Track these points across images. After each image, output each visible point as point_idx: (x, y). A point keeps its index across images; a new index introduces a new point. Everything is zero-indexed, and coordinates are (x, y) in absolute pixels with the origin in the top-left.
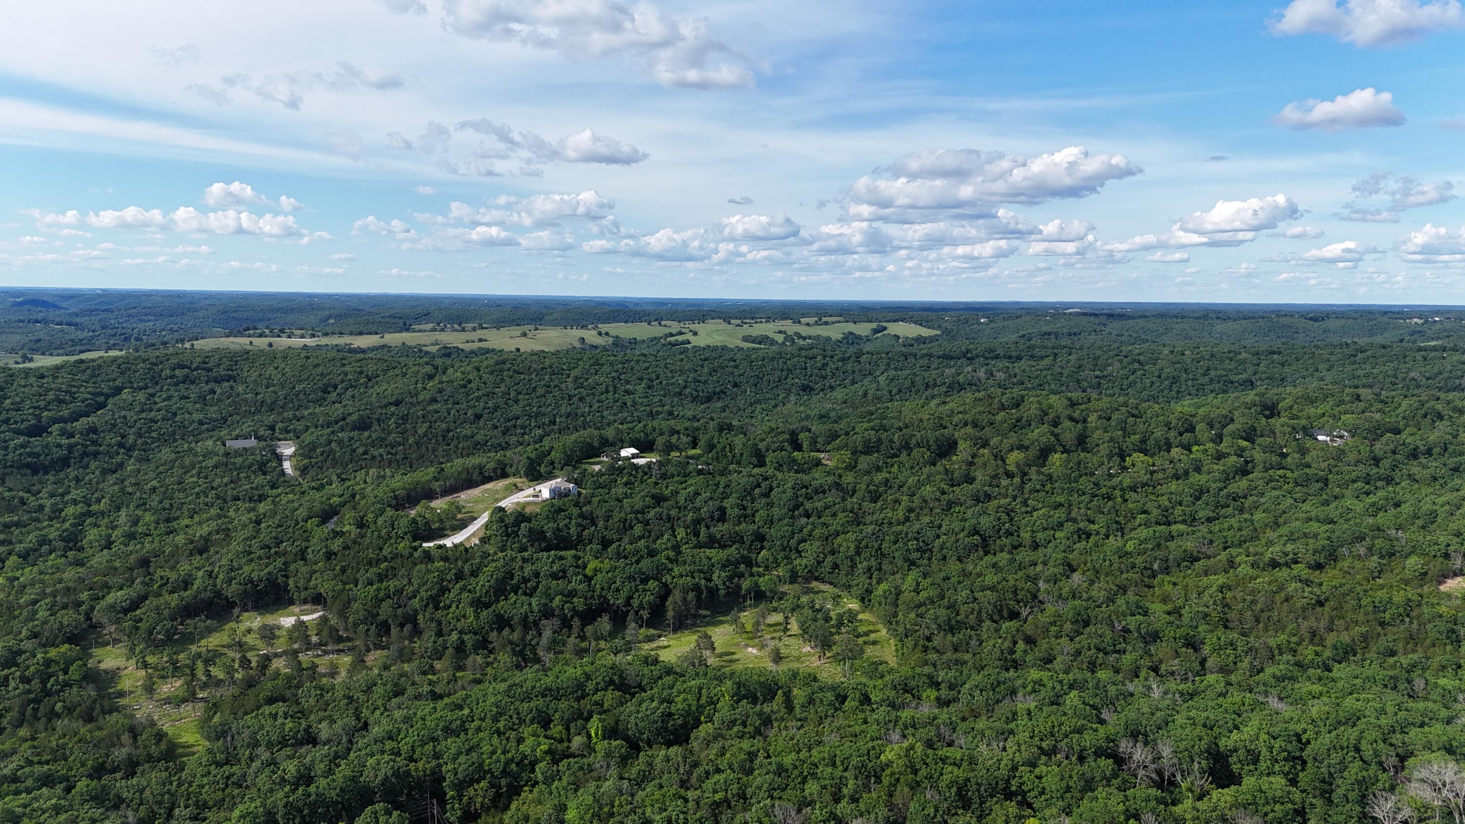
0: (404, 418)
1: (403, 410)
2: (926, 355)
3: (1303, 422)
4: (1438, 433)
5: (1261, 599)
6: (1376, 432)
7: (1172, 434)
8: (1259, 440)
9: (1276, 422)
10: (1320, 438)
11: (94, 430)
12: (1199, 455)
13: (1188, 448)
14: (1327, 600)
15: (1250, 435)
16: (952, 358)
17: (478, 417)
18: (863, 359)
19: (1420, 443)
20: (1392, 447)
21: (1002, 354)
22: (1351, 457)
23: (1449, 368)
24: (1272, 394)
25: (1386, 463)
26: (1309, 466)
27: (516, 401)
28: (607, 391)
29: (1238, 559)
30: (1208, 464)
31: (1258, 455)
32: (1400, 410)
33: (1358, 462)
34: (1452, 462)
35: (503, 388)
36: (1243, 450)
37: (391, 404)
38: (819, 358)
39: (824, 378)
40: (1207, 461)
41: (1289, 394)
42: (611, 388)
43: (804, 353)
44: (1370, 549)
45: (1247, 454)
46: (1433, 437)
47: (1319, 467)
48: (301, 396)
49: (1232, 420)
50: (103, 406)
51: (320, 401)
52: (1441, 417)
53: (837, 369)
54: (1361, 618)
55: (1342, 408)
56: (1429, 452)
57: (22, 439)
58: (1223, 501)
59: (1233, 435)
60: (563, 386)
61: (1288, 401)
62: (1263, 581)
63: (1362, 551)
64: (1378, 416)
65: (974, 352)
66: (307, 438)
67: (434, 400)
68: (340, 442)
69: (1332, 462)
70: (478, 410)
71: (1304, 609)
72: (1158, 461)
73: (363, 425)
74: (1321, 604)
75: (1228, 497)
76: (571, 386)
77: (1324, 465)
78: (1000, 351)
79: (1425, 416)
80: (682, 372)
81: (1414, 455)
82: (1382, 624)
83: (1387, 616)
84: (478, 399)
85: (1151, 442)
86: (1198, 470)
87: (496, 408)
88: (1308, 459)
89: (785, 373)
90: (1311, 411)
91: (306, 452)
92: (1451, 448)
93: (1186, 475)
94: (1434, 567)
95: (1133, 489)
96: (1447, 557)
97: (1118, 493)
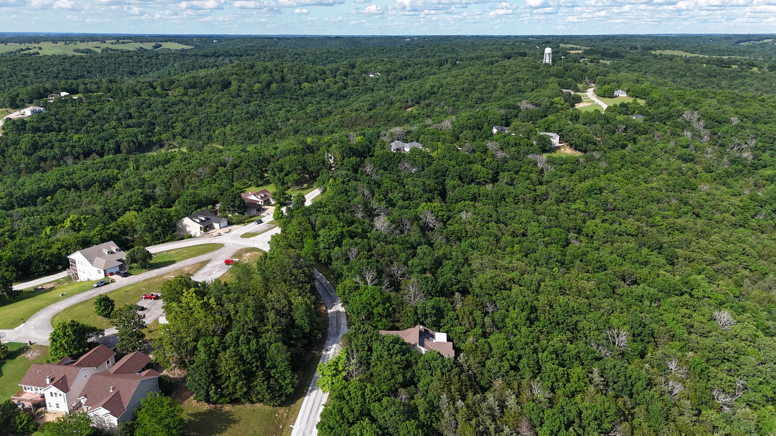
2: (194, 55)
3: (365, 69)
4: (408, 71)
5: (353, 119)
6: (388, 72)
7: (317, 75)
8: (349, 76)
9: (355, 70)
10: (371, 76)
12: (328, 82)
13: (324, 80)
14: (373, 116)
15: (346, 75)
16: (208, 56)
18: (160, 57)
19: (403, 75)
20: (394, 77)
21: (233, 54)
22: (381, 81)
24: (352, 61)
25: (392, 82)
26: (367, 85)
29: (345, 110)
30: (332, 86)
31: (349, 82)
32: (397, 64)
33: (383, 82)
34: (413, 80)
36: (344, 80)
38: (135, 57)
39: (141, 67)
40: (331, 84)
41: (359, 61)
43: (125, 54)
44: (385, 103)
47: (370, 85)
49: (339, 70)
52: (410, 66)
53: (147, 63)
54: (382, 120)
55: (377, 64)
56: (406, 78)
58: (338, 98)
59: (340, 75)
61: (359, 63)
62: (354, 114)
63: (383, 103)
64: (389, 67)
65: (219, 53)
69: (375, 83)
71: (366, 120)
72: (314, 85)
74: (371, 118)
75: (340, 96)
77: (372, 84)
78: (232, 52)
79: (405, 66)
80: (54, 65)
81: (401, 79)
82: (389, 121)
83: (390, 118)
85: (310, 78)
86: (329, 87)
88: (367, 83)
89: (117, 65)
90: (367, 66)
92: (412, 76)
93: (324, 90)
94: (403, 105)
95: (306, 95)
96: (407, 102)
97: (300, 97)
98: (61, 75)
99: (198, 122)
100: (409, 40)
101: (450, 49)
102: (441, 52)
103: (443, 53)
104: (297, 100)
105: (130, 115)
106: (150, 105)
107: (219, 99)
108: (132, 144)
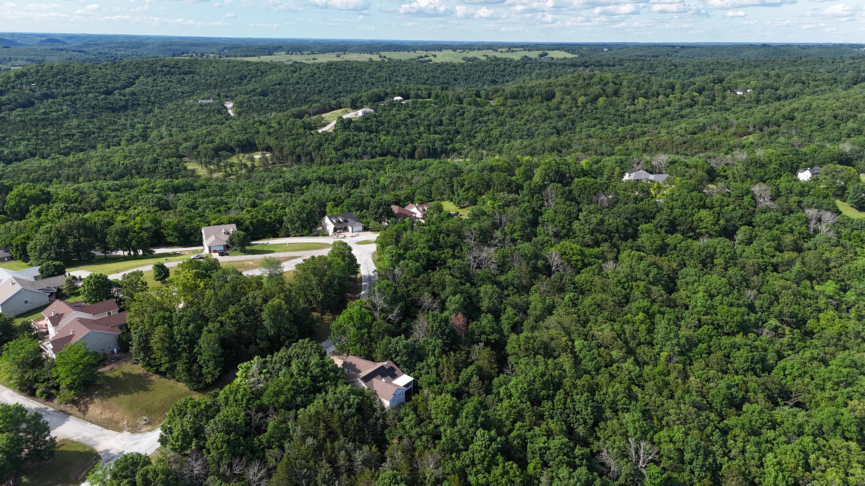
0: (284, 91)
1: (283, 87)
2: (562, 64)
3: (731, 85)
5: (662, 142)
8: (705, 93)
9: (716, 86)
10: (738, 93)
11: (133, 94)
12: (672, 99)
13: (667, 96)
15: (702, 91)
16: (576, 66)
17: (321, 91)
18: (527, 66)
21: (604, 63)
22: (746, 100)
26: (724, 104)
27: (340, 84)
28: (386, 80)
31: (701, 99)
33: (749, 102)
35: (332, 77)
36: (694, 97)
37: (276, 84)
39: (504, 76)
40: (674, 101)
42: (388, 79)
44: (719, 126)
45: (696, 98)
46: (791, 90)
47: (729, 104)
48: (229, 81)
50: (133, 84)
51: (240, 84)
55: (755, 79)
57: (103, 96)
59: (693, 91)
60: (363, 77)
63: (715, 127)
64: (770, 83)
65: (589, 63)
66: (239, 99)
67: (298, 83)
68: (255, 101)
69: (736, 102)
70: (321, 88)
71: (677, 144)
72: (650, 101)
73: (264, 94)
74: (685, 143)
76: (367, 77)
77: (731, 103)
78: (604, 62)
84: (320, 82)
85: (650, 93)
86: (669, 105)
87: (329, 87)
88: (725, 101)
89: (482, 73)
90: (739, 81)
91: (239, 105)
93: (662, 107)
94: (740, 132)
96: (748, 127)
97: (627, 114)
98: (429, 82)
99: (498, 133)
104: (622, 116)
105: (441, 121)
106: (464, 113)
107: (534, 111)
108: (425, 150)
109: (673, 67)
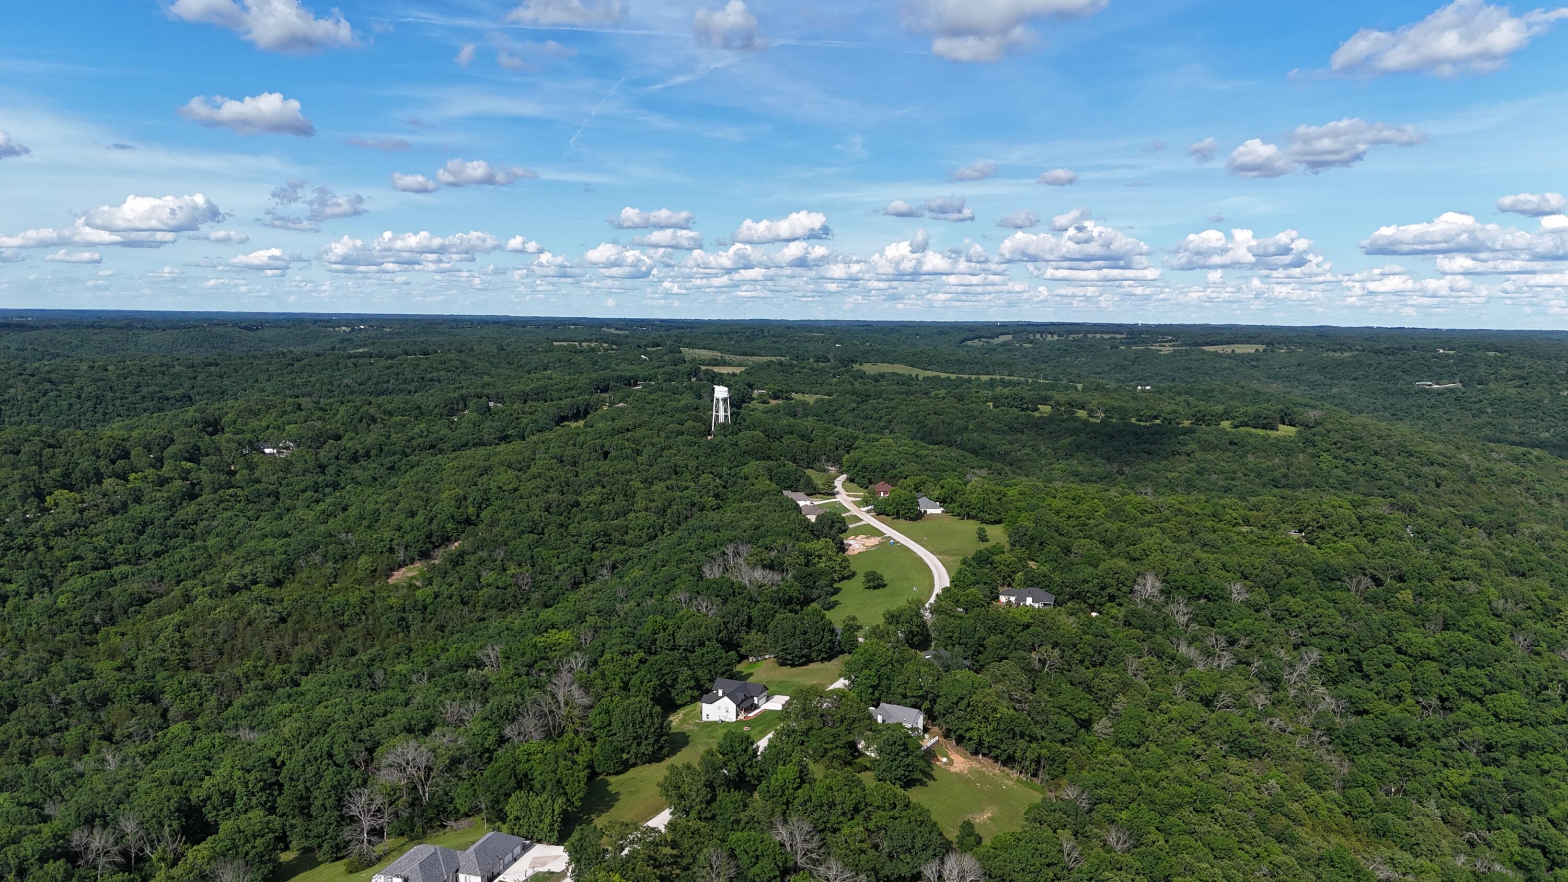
3: (249, 436)
4: (373, 437)
5: (223, 629)
6: (319, 440)
7: (102, 463)
8: (205, 460)
9: (222, 439)
10: (267, 451)
12: (139, 484)
13: (124, 477)
14: (289, 615)
15: (194, 456)
19: (359, 447)
20: (334, 453)
22: (299, 467)
23: (376, 373)
24: (213, 409)
25: (331, 470)
26: (258, 481)
29: (194, 592)
30: (149, 493)
31: (205, 476)
32: (339, 416)
33: (306, 471)
34: (387, 461)
36: (188, 472)
40: (147, 489)
41: (230, 408)
44: (324, 556)
45: (193, 475)
46: (370, 439)
47: (269, 480)
49: (172, 441)
52: (374, 421)
54: (323, 625)
55: (285, 418)
56: (367, 455)
58: (170, 531)
59: (175, 457)
61: (231, 416)
62: (223, 609)
63: (318, 559)
64: (319, 424)
69: (282, 474)
71: (267, 630)
72: (88, 496)
74: (283, 620)
75: (176, 525)
77: (273, 478)
79: (361, 420)
81: (355, 459)
82: (342, 627)
83: (346, 617)
85: (77, 474)
86: (138, 500)
88: (257, 474)
90: (255, 424)
92: (386, 449)
93: (124, 506)
94: (383, 563)
95: (59, 533)
96: (391, 549)
97: (39, 540)
100: (348, 329)
101: (457, 363)
102: (438, 370)
103: (442, 373)
104: (29, 549)
109: (47, 386)
